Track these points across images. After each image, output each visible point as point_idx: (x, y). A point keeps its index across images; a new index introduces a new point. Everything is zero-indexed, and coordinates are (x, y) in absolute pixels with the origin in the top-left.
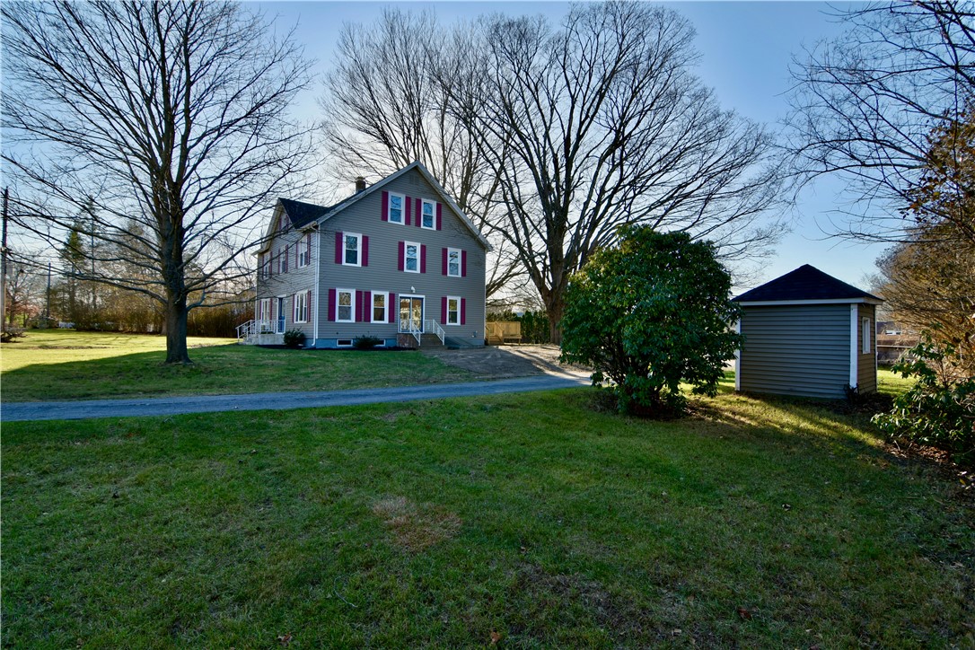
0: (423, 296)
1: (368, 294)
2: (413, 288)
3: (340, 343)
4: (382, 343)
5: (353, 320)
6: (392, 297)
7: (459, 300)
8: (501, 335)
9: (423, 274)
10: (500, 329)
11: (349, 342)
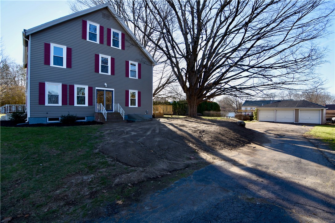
0: (113, 90)
1: (72, 87)
2: (106, 84)
3: (50, 120)
4: (84, 119)
5: (60, 104)
6: (90, 90)
7: (137, 92)
8: (162, 112)
9: (113, 76)
10: (161, 109)
11: (57, 119)
